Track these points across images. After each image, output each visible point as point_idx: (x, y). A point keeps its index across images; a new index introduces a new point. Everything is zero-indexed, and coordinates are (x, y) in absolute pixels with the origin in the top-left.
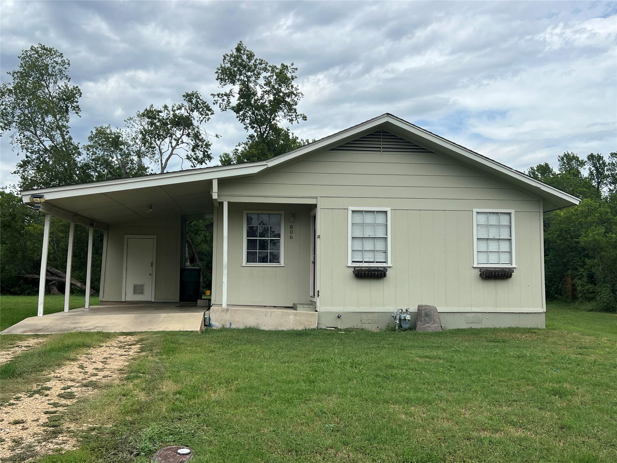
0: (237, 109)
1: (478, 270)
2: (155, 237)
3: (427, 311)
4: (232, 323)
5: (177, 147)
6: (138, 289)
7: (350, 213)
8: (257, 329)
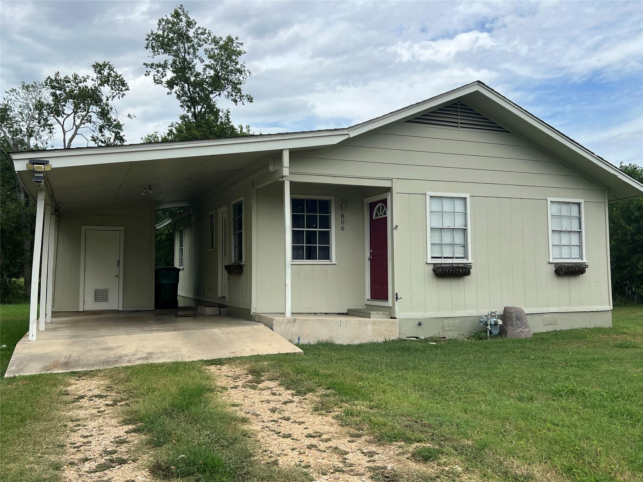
0: (171, 84)
1: (553, 266)
2: (122, 228)
3: (518, 314)
4: (300, 338)
5: (82, 126)
6: (100, 296)
7: (428, 198)
8: (331, 343)
